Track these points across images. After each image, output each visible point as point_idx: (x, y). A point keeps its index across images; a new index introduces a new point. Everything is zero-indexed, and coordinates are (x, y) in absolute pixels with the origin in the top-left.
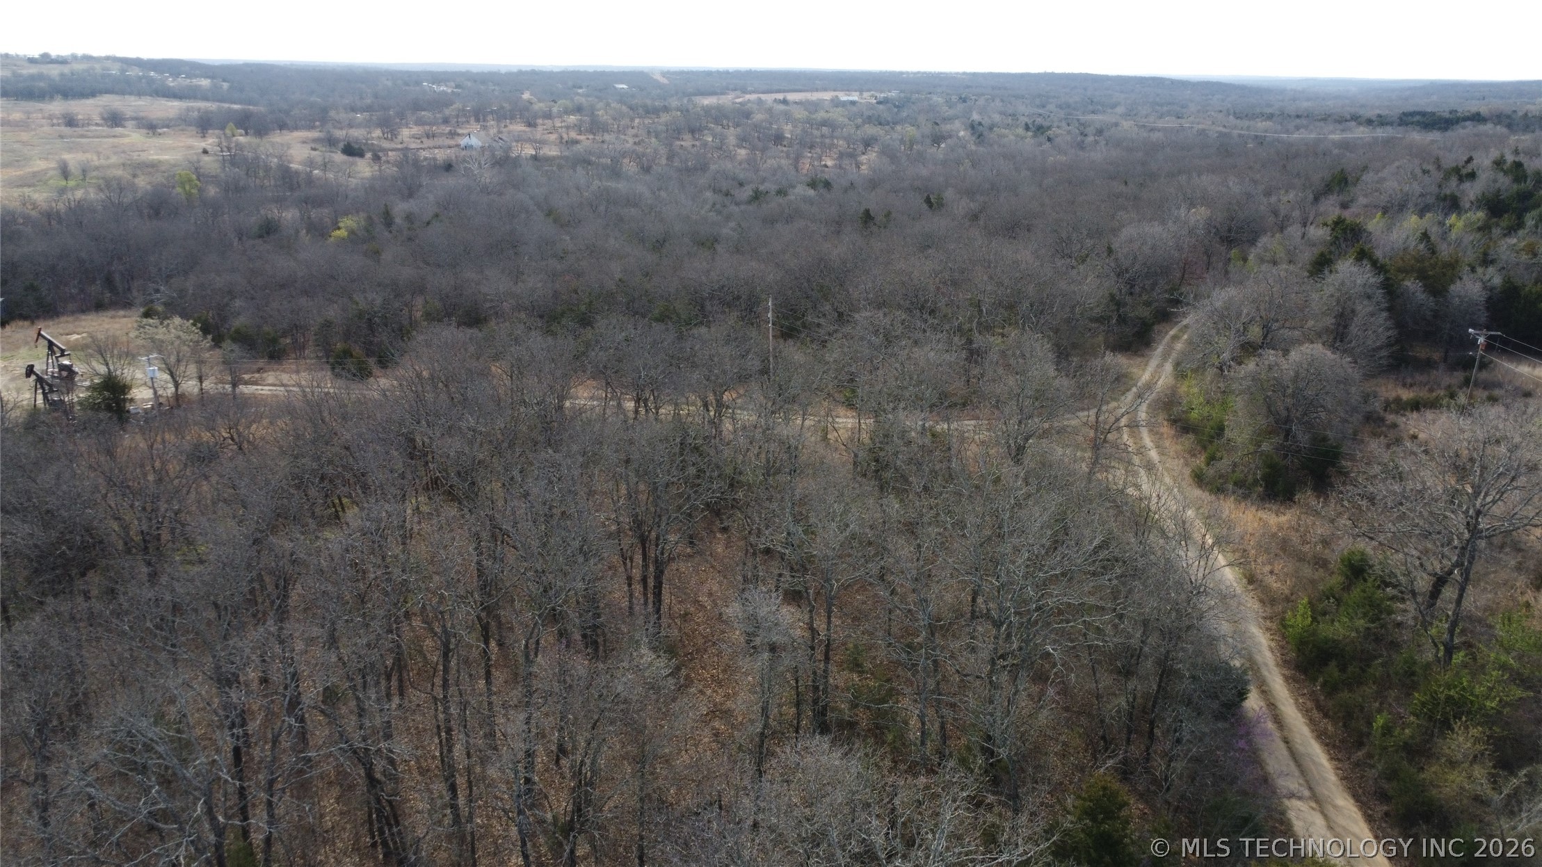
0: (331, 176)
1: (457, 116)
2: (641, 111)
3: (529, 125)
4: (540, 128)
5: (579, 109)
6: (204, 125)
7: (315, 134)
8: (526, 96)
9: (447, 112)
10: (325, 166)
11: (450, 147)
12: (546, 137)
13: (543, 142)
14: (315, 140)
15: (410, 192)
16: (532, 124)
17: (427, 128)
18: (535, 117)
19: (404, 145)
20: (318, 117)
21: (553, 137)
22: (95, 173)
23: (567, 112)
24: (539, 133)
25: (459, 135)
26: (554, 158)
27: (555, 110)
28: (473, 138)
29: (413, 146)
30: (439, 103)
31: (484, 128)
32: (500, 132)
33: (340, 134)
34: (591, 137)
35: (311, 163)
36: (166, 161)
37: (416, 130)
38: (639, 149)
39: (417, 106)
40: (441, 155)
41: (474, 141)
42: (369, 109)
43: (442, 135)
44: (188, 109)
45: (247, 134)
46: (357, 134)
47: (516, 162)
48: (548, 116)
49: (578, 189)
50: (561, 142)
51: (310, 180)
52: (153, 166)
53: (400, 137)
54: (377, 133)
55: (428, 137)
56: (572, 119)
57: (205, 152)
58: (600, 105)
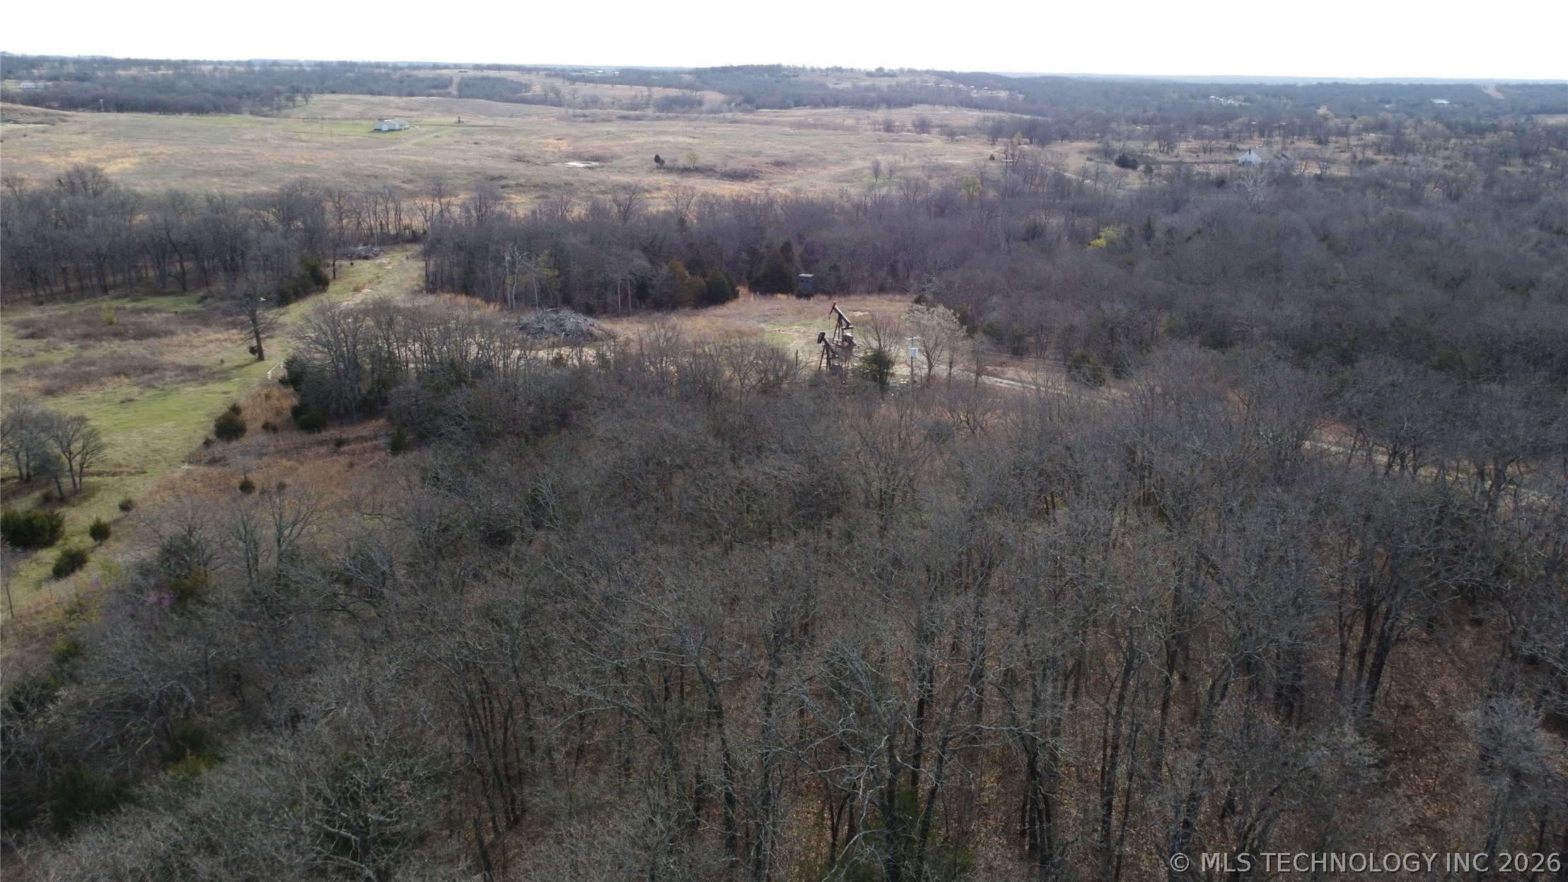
0: (1101, 186)
1: (1240, 131)
2: (1460, 130)
3: (1320, 142)
4: (1331, 146)
5: (1382, 126)
6: (996, 133)
7: (1093, 145)
8: (1322, 111)
9: (1230, 126)
10: (1097, 177)
11: (1226, 162)
12: (1336, 156)
13: (1331, 161)
14: (1093, 151)
15: (1176, 206)
16: (1322, 142)
17: (1206, 142)
18: (1329, 133)
19: (1179, 159)
20: (1100, 128)
21: (1345, 156)
22: (899, 174)
23: (1367, 129)
24: (1329, 151)
25: (1238, 150)
26: (1341, 179)
27: (1353, 127)
28: (1254, 154)
29: (1188, 160)
30: (1226, 116)
31: (1268, 144)
32: (1284, 149)
33: (1118, 145)
34: (1391, 157)
35: (1084, 173)
36: (959, 165)
37: (1194, 144)
38: (1450, 174)
39: (1199, 120)
40: (1214, 170)
41: (1255, 158)
42: (1150, 121)
43: (1220, 150)
44: (985, 119)
45: (1031, 142)
46: (1134, 146)
47: (1297, 182)
48: (1344, 133)
49: (1364, 214)
50: (1353, 162)
51: (1080, 189)
52: (947, 169)
53: (1176, 151)
54: (1155, 145)
55: (1205, 151)
56: (1372, 136)
57: (992, 158)
58: (1410, 122)
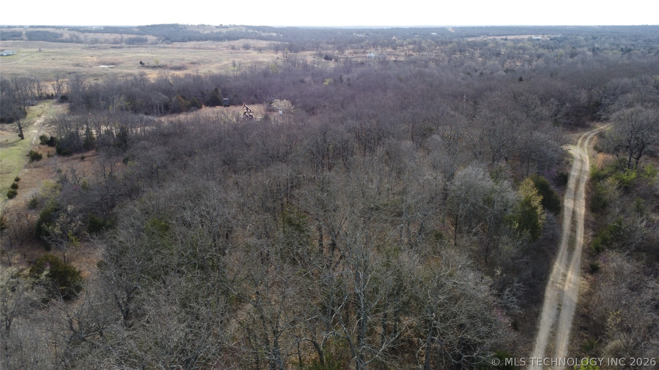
0: (320, 67)
1: (366, 46)
2: (440, 43)
3: (394, 49)
4: (398, 50)
5: (414, 43)
6: (277, 49)
7: (315, 52)
8: (394, 38)
9: (362, 44)
10: (318, 63)
11: (363, 57)
12: (400, 53)
13: (398, 55)
14: (314, 54)
15: (348, 72)
16: (394, 48)
17: (355, 50)
18: (397, 46)
19: (346, 57)
20: (316, 46)
21: (403, 53)
22: (243, 65)
23: (410, 44)
24: (397, 52)
25: (367, 53)
26: (402, 61)
27: (405, 43)
28: (372, 54)
29: (349, 57)
30: (361, 40)
31: (377, 50)
32: (382, 52)
33: (324, 52)
34: (418, 53)
35: (314, 62)
36: (266, 61)
37: (351, 51)
38: (437, 58)
39: (351, 42)
40: (359, 60)
41: (372, 55)
42: (333, 43)
43: (360, 52)
44: (270, 44)
45: (291, 52)
46: (330, 52)
47: (388, 62)
48: (402, 45)
49: (410, 71)
50: (406, 55)
51: (313, 67)
52: (261, 63)
53: (345, 53)
54: (337, 52)
55: (355, 53)
56: (411, 47)
57: (278, 58)
58: (423, 41)
